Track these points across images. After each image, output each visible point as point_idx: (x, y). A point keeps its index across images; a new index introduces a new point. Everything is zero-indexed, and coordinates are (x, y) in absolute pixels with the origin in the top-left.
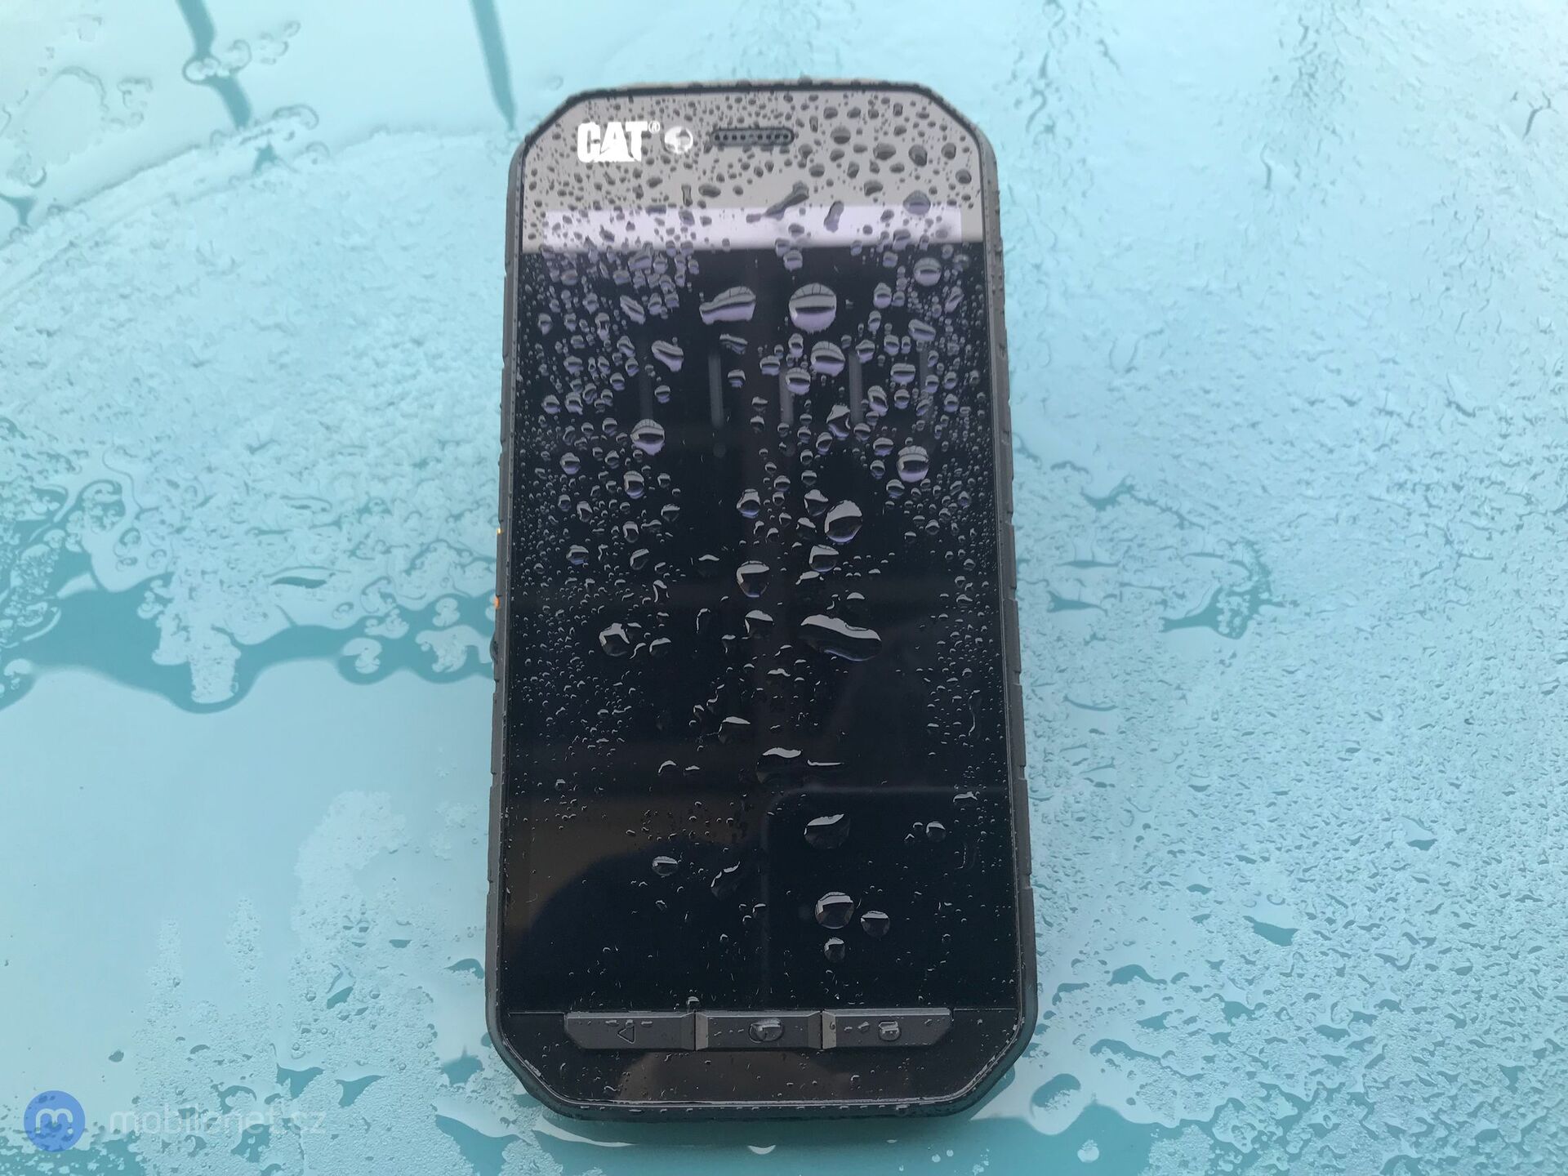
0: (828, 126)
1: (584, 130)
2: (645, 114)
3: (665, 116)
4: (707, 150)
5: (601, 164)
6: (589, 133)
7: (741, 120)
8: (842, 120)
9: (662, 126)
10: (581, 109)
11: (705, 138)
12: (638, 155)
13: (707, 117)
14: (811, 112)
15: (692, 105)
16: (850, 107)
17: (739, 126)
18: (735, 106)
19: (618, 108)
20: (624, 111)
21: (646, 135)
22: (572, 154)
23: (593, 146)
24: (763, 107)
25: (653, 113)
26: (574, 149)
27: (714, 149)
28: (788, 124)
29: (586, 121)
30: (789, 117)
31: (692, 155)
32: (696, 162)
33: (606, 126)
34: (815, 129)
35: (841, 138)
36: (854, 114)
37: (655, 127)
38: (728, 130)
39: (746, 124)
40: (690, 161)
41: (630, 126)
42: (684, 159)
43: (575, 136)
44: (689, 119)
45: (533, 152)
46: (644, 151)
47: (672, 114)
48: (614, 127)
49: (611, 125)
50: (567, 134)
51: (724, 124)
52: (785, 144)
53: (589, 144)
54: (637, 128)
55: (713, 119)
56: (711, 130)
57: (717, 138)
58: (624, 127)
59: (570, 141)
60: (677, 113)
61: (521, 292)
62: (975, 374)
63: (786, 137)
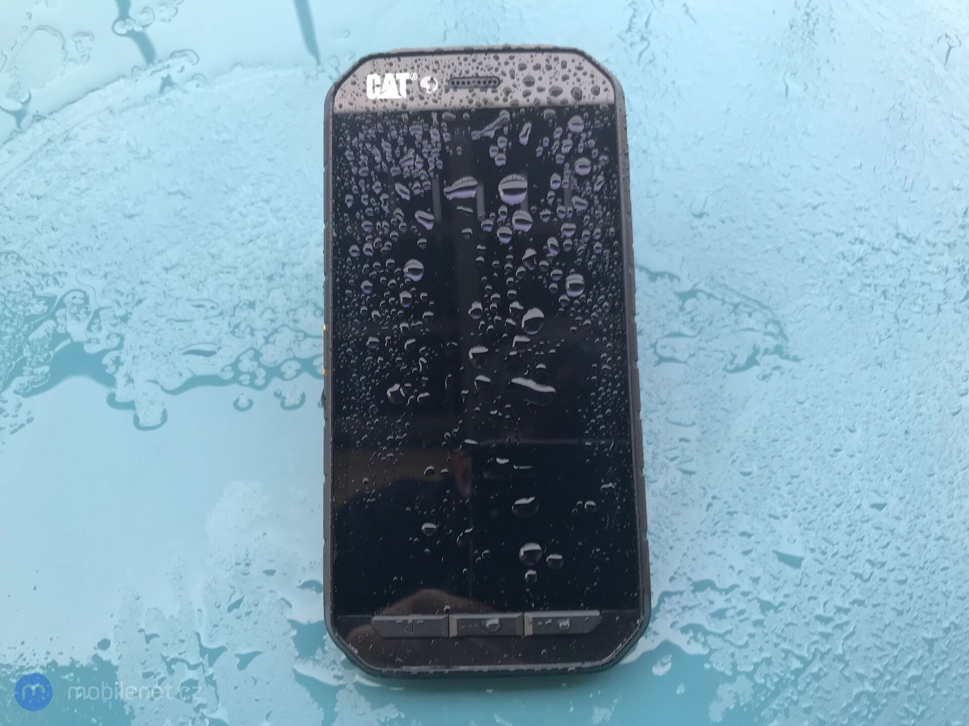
0: (521, 75)
1: (370, 78)
2: (408, 68)
3: (420, 69)
4: (447, 91)
5: (381, 100)
6: (374, 80)
7: (467, 72)
8: (529, 71)
9: (419, 76)
10: (368, 64)
11: (445, 83)
12: (404, 95)
13: (446, 70)
14: (510, 67)
15: (437, 62)
16: (534, 63)
17: (466, 75)
18: (463, 63)
19: (391, 64)
20: (394, 67)
21: (409, 82)
22: (363, 94)
23: (376, 89)
24: (481, 63)
25: (413, 68)
26: (365, 91)
27: (451, 91)
28: (497, 74)
29: (372, 73)
30: (497, 70)
31: (437, 94)
32: (440, 99)
33: (384, 76)
34: (513, 77)
35: (529, 82)
36: (537, 67)
37: (414, 77)
38: (459, 78)
39: (470, 75)
40: (436, 98)
41: (399, 76)
42: (432, 97)
43: (365, 83)
44: (435, 71)
45: (339, 93)
46: (408, 92)
47: (425, 69)
48: (389, 77)
49: (387, 75)
50: (360, 81)
51: (456, 75)
52: (495, 87)
53: (373, 88)
54: (403, 77)
55: (449, 71)
56: (449, 78)
57: (453, 83)
58: (395, 77)
59: (362, 86)
60: (428, 67)
61: (335, 181)
62: (612, 230)
63: (495, 82)
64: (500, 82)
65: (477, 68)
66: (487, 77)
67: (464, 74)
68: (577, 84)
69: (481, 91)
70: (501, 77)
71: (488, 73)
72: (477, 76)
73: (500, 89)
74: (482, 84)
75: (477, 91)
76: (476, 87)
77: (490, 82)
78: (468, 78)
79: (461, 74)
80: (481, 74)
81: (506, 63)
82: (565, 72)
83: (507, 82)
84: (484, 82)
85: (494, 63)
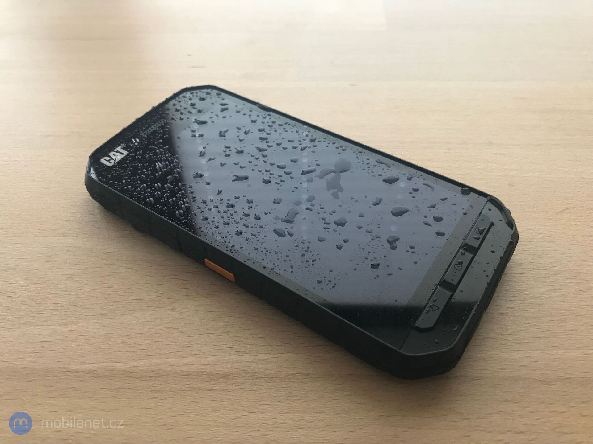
2: (117, 145)
5: (118, 162)
6: (105, 160)
12: (125, 153)
26: (105, 165)
37: (124, 145)
41: (115, 150)
46: (127, 151)
48: (111, 154)
53: (108, 162)
54: (119, 149)
58: (115, 152)
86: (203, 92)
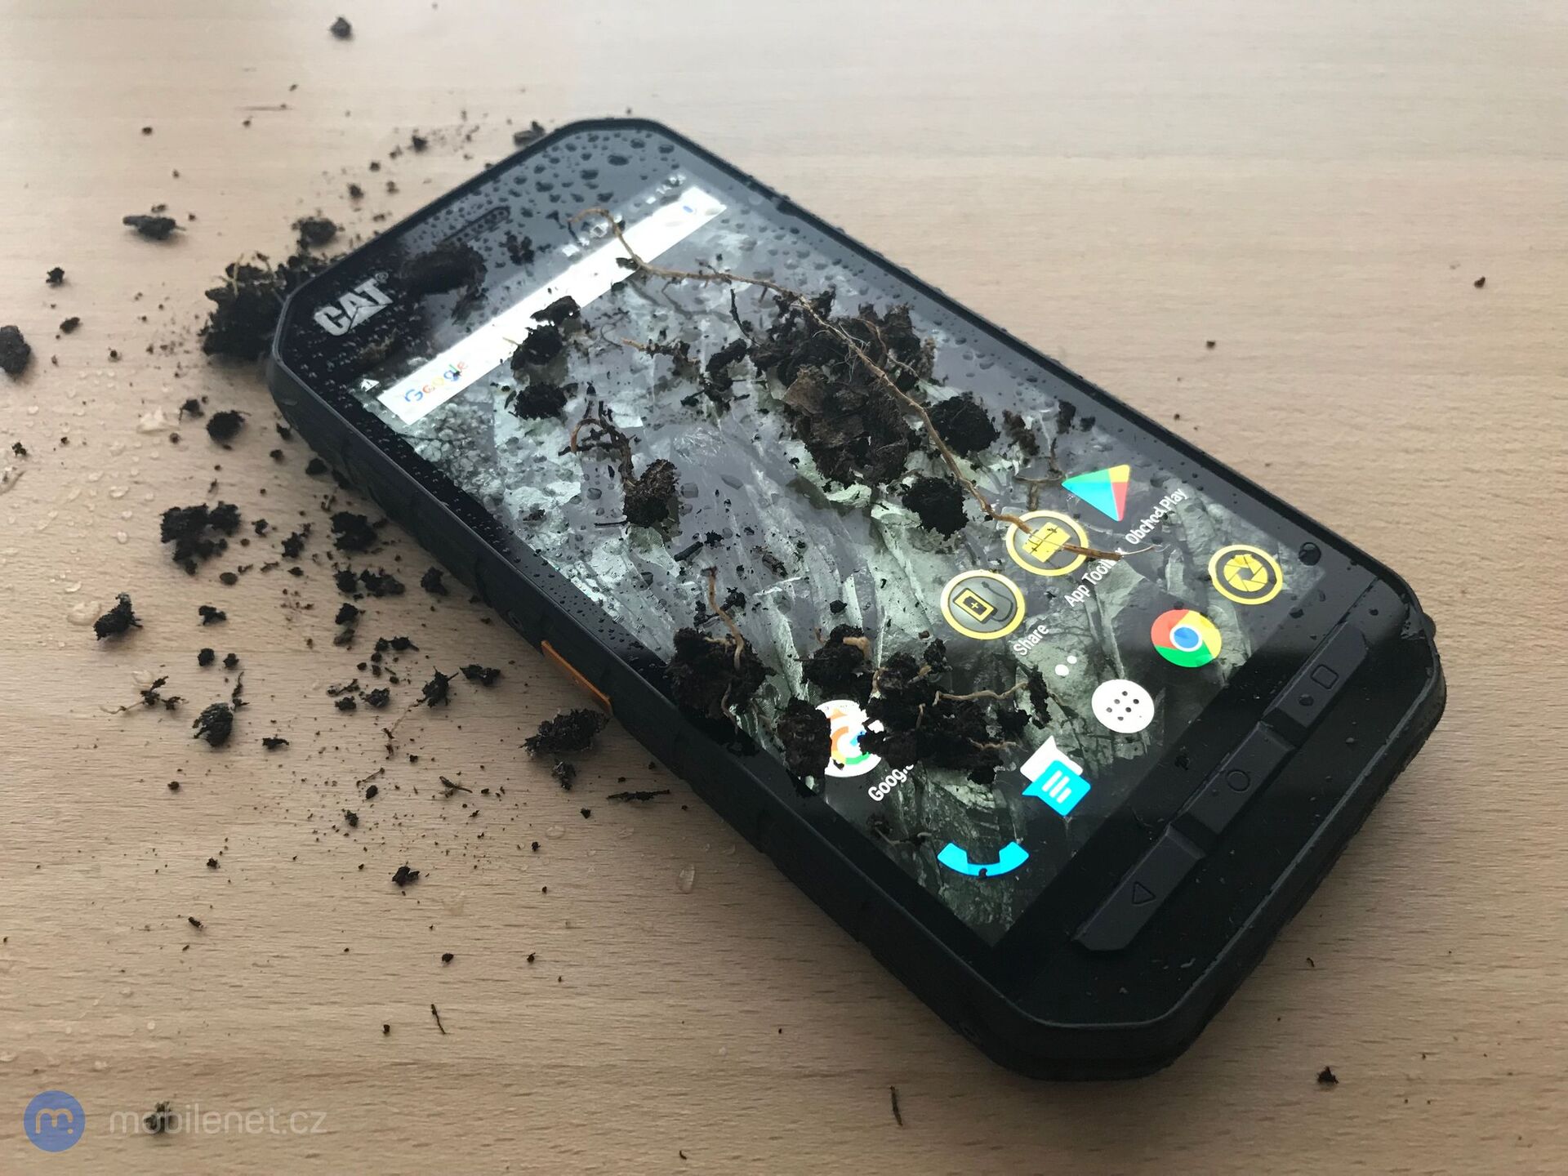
2: (365, 274)
5: (359, 325)
6: (327, 315)
7: (452, 227)
8: (534, 178)
12: (383, 300)
14: (504, 189)
16: (532, 169)
17: (454, 231)
21: (381, 285)
22: (326, 336)
23: (339, 320)
24: (461, 210)
25: (371, 270)
26: (325, 332)
28: (494, 206)
30: (490, 202)
33: (339, 302)
34: (518, 195)
35: (542, 188)
37: (382, 276)
38: (449, 239)
39: (459, 226)
41: (358, 290)
43: (316, 326)
46: (390, 295)
48: (346, 300)
49: (342, 299)
51: (440, 238)
52: (505, 217)
53: (334, 322)
54: (368, 286)
58: (356, 294)
59: (315, 330)
63: (501, 213)
64: (507, 209)
65: (462, 216)
66: (484, 216)
67: (449, 232)
68: (608, 153)
69: (491, 229)
70: (503, 204)
71: (482, 212)
72: (471, 223)
73: (515, 214)
74: (486, 226)
75: (485, 235)
76: (479, 233)
77: (494, 217)
78: (461, 231)
79: (445, 235)
80: (472, 217)
81: (496, 190)
82: (579, 152)
83: (516, 205)
84: (487, 222)
85: (481, 199)
86: (625, 140)
